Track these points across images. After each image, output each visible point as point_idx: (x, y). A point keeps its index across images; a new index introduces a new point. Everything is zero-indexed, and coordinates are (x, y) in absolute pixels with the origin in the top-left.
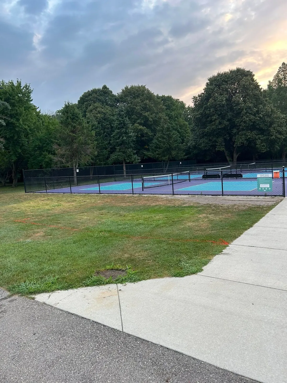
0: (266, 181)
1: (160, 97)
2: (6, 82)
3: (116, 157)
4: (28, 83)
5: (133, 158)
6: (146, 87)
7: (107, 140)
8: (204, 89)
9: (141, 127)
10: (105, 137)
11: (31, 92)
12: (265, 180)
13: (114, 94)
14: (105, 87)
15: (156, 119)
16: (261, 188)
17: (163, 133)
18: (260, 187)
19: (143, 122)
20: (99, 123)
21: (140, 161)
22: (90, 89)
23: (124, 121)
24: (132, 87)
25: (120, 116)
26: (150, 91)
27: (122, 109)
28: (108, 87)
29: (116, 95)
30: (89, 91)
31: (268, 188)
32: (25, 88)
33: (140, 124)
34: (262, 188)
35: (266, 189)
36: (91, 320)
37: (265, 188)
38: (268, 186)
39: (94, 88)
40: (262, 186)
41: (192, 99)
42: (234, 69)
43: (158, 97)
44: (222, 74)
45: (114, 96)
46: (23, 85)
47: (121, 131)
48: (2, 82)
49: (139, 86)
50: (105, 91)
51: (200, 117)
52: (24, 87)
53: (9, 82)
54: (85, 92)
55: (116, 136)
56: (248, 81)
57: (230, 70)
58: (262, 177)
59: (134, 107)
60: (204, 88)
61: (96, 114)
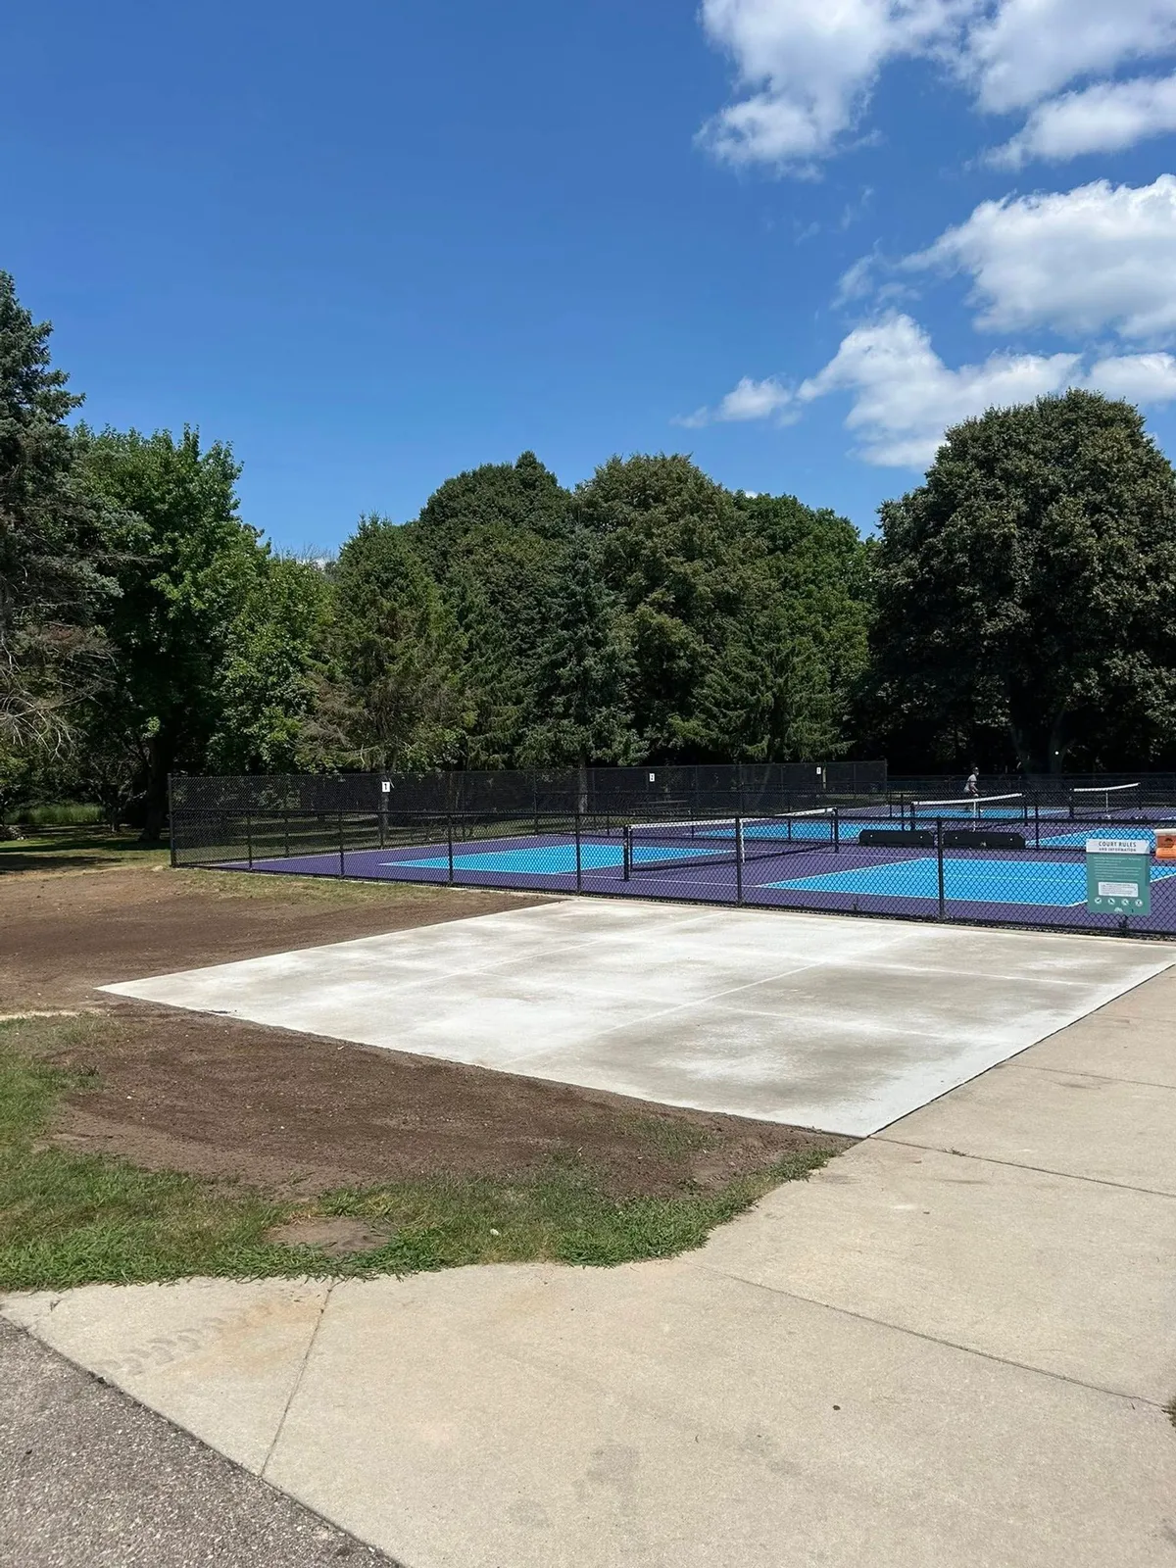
0: (1121, 867)
1: (750, 500)
2: (146, 438)
3: (549, 734)
4: (225, 443)
5: (620, 742)
6: (693, 462)
7: (522, 669)
8: (928, 475)
9: (663, 619)
10: (517, 657)
11: (233, 476)
12: (1119, 865)
13: (564, 488)
14: (528, 461)
15: (727, 588)
16: (1101, 897)
17: (752, 647)
18: (1100, 894)
19: (671, 599)
20: (494, 602)
21: (645, 754)
22: (472, 466)
23: (587, 596)
24: (636, 464)
25: (574, 577)
26: (707, 478)
27: (584, 550)
28: (539, 460)
29: (573, 490)
30: (463, 475)
31: (1132, 900)
32: (211, 461)
33: (661, 607)
34: (1105, 898)
35: (1125, 903)
36: (164, 1418)
37: (1118, 899)
38: (1131, 890)
39: (485, 464)
40: (1104, 888)
41: (879, 512)
42: (1057, 396)
43: (739, 502)
44: (1006, 414)
45: (562, 495)
46: (205, 449)
47: (576, 634)
48: (131, 436)
49: (664, 459)
50: (529, 477)
51: (909, 584)
52: (209, 456)
53: (155, 437)
54: (449, 477)
55: (555, 653)
56: (1113, 447)
57: (1038, 400)
58: (1107, 851)
59: (640, 537)
60: (930, 470)
61: (487, 565)
